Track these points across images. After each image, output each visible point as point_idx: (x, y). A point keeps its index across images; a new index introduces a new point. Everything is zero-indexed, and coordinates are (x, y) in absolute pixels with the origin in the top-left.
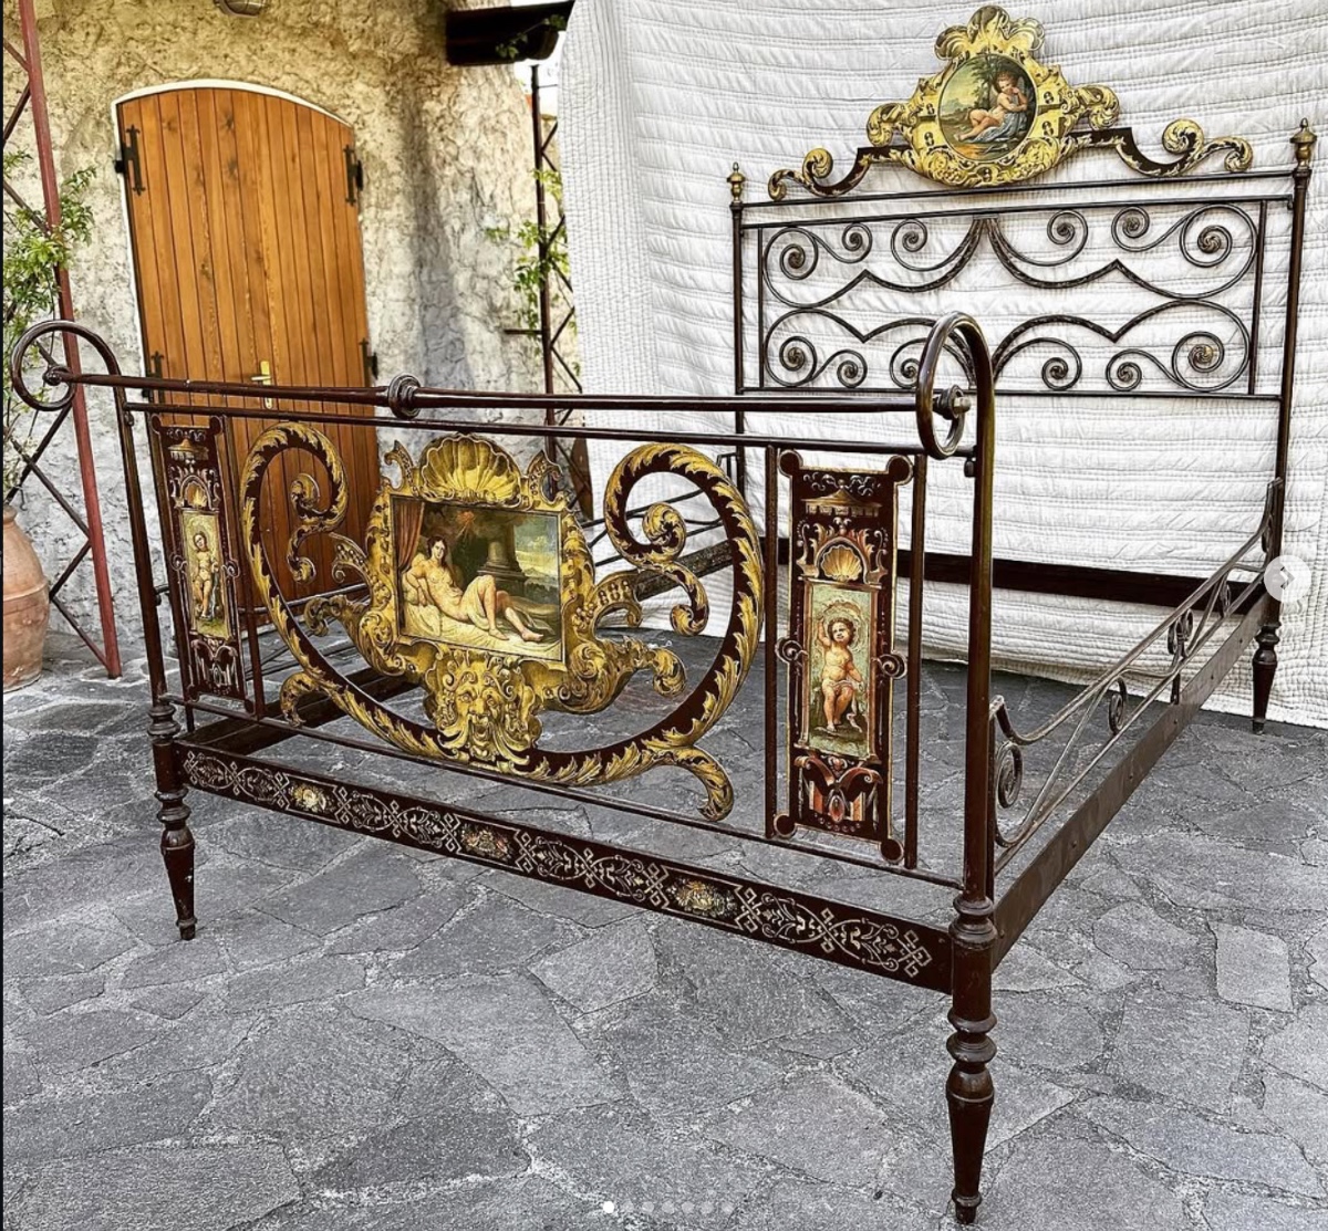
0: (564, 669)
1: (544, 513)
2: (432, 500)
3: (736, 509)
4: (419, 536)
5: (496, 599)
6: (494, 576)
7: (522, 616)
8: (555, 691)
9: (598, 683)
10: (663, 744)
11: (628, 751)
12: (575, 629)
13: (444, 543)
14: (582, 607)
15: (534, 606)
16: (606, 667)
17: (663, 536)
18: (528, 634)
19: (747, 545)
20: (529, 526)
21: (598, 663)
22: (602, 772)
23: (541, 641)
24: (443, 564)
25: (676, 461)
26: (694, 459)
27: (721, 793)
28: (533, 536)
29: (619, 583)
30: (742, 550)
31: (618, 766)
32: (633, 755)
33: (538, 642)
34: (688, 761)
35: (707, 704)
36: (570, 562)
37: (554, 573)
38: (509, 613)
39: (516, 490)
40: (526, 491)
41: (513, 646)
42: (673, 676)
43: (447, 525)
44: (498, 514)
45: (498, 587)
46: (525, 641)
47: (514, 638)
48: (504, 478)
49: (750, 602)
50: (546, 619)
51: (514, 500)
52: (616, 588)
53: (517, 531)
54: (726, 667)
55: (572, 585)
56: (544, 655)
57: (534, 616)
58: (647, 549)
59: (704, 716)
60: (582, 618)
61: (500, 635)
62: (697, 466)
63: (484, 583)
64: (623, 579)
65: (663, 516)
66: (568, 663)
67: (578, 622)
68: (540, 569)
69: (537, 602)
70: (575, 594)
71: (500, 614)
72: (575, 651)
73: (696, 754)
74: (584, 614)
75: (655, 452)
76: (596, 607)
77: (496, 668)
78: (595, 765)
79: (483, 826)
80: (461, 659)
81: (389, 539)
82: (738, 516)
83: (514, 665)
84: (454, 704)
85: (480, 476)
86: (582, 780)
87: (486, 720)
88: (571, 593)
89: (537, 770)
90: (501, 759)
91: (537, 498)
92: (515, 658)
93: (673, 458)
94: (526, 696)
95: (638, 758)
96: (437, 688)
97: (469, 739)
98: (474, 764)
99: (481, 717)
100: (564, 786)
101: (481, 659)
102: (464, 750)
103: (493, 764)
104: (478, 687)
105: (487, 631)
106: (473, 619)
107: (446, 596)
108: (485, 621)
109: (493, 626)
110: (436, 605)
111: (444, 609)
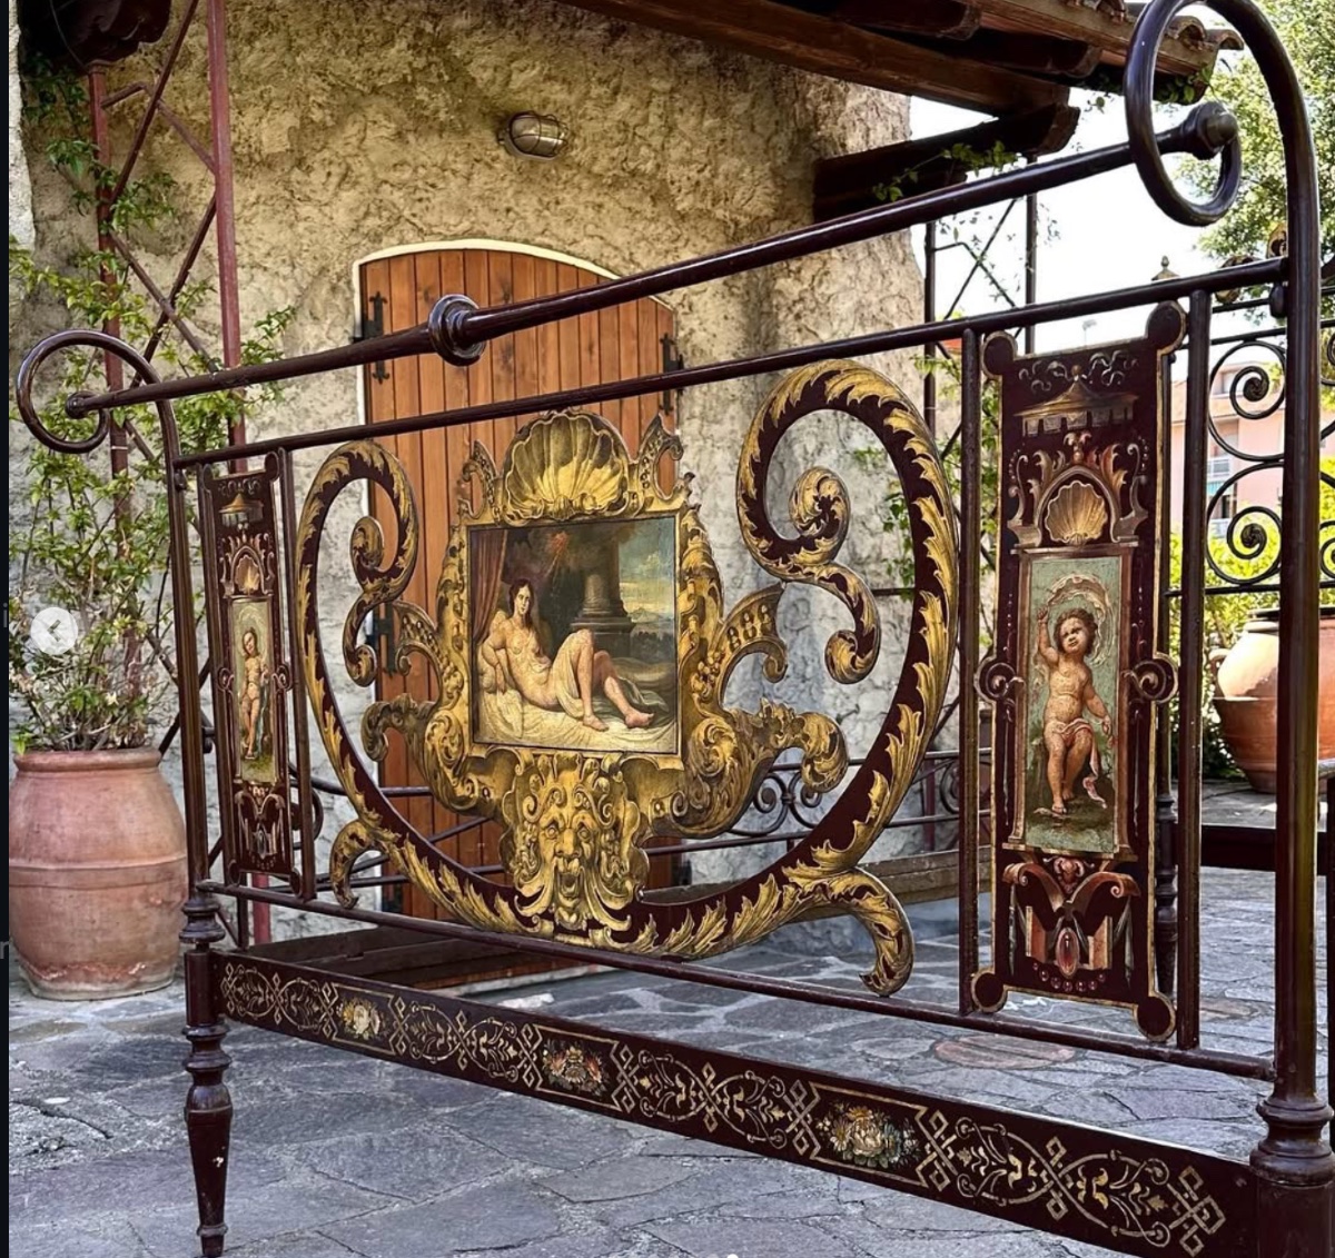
0: (679, 765)
1: (658, 516)
2: (517, 523)
3: (919, 449)
4: (499, 583)
5: (595, 665)
6: (592, 629)
7: (626, 687)
8: (667, 803)
9: (725, 782)
10: (812, 871)
11: (764, 890)
12: (696, 696)
13: (531, 589)
14: (704, 659)
15: (641, 669)
16: (736, 754)
17: (816, 520)
18: (634, 715)
19: (934, 507)
20: (637, 541)
21: (726, 748)
22: (728, 929)
23: (650, 725)
24: (528, 622)
25: (835, 388)
26: (858, 379)
27: (892, 944)
28: (641, 555)
29: (754, 611)
30: (927, 518)
31: (749, 917)
32: (770, 896)
33: (646, 728)
34: (847, 896)
35: (875, 793)
36: (690, 588)
37: (667, 610)
38: (612, 688)
39: (622, 486)
40: (636, 486)
41: (616, 738)
42: (828, 756)
43: (534, 558)
44: (598, 529)
45: (597, 647)
46: (630, 727)
47: (616, 726)
48: (607, 470)
49: (938, 604)
50: (656, 688)
51: (620, 502)
52: (752, 620)
53: (623, 550)
54: (902, 725)
55: (693, 625)
56: (653, 747)
57: (642, 686)
58: (795, 546)
59: (871, 814)
60: (705, 678)
61: (598, 724)
62: (862, 389)
63: (578, 642)
64: (762, 602)
65: (818, 488)
66: (684, 759)
67: (699, 685)
68: (650, 607)
69: (646, 663)
70: (696, 639)
71: (598, 690)
72: (694, 734)
73: (858, 881)
74: (707, 670)
75: (804, 380)
76: (723, 656)
77: (591, 777)
78: (718, 919)
79: (571, 1041)
80: (547, 770)
81: (464, 596)
82: (921, 461)
83: (613, 769)
84: (537, 844)
85: (577, 472)
86: (699, 948)
87: (575, 863)
88: (691, 638)
89: (641, 937)
90: (594, 924)
91: (650, 493)
92: (616, 757)
93: (829, 385)
94: (628, 817)
95: (776, 899)
96: (516, 821)
97: (553, 898)
98: (559, 938)
99: (570, 860)
100: (678, 959)
101: (572, 765)
102: (547, 915)
103: (584, 935)
104: (567, 811)
105: (580, 719)
106: (564, 703)
107: (530, 672)
108: (578, 703)
109: (588, 711)
110: (518, 688)
111: (527, 693)
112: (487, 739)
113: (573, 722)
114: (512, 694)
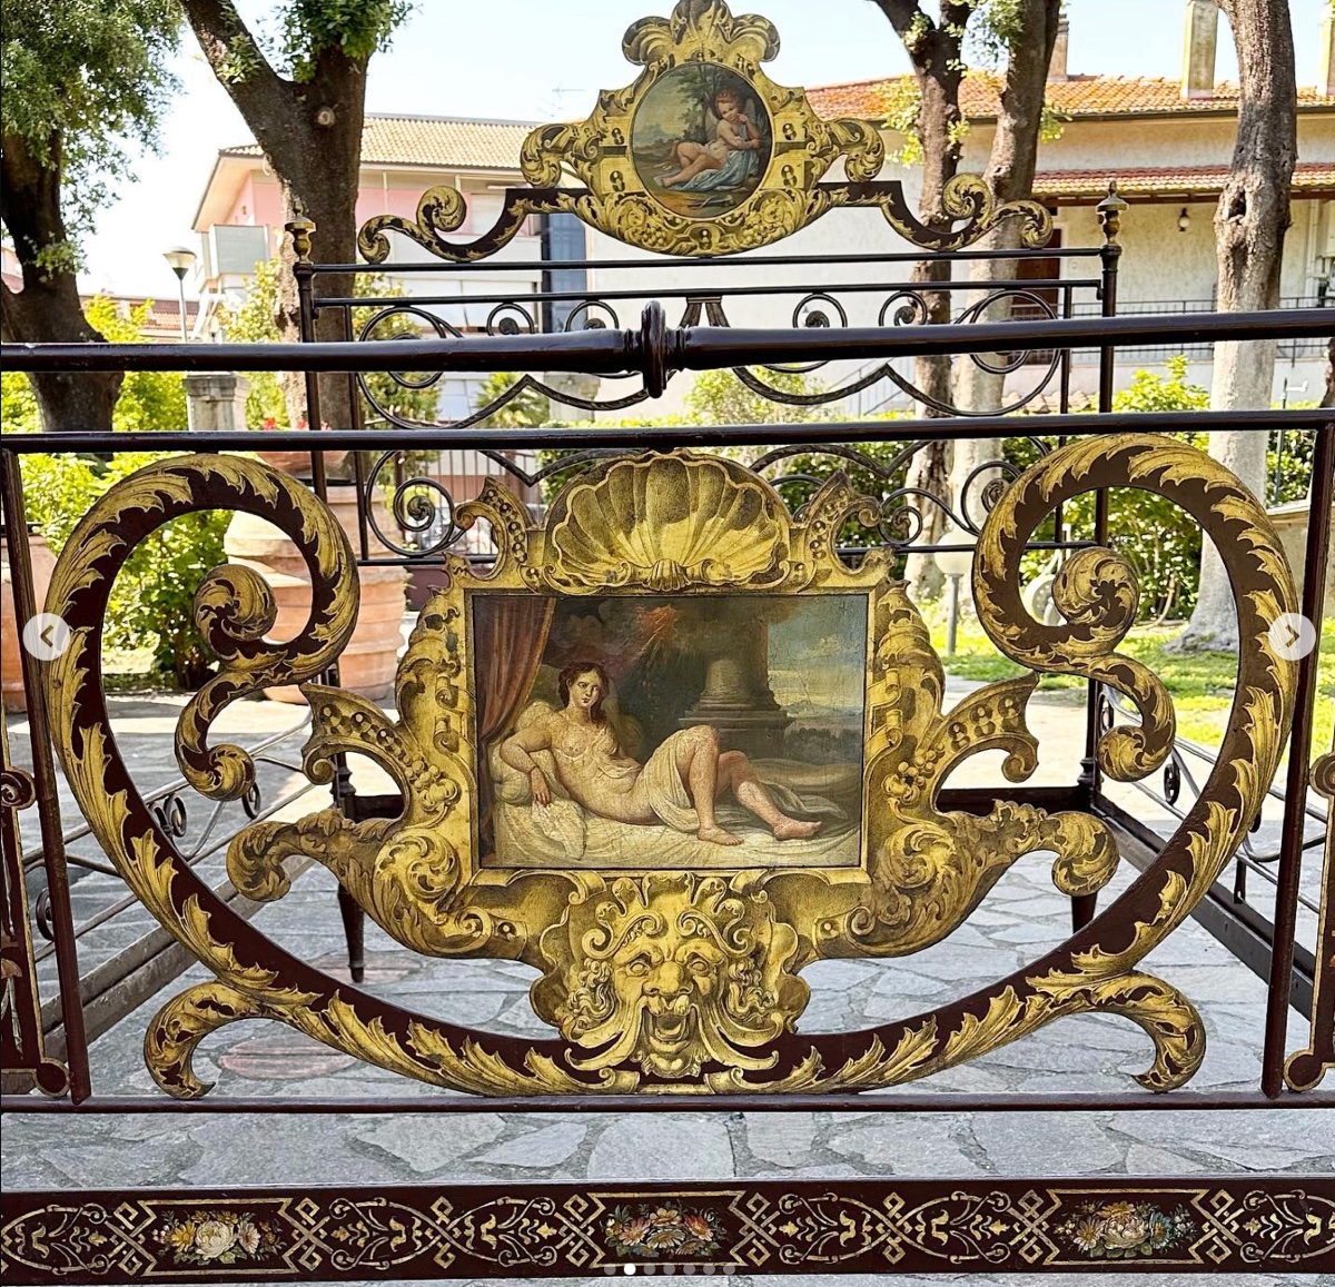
0: (861, 877)
1: (839, 593)
2: (576, 591)
3: (1257, 540)
4: (537, 666)
5: (717, 768)
6: (714, 725)
7: (775, 794)
8: (842, 922)
9: (934, 893)
10: (1070, 978)
11: (996, 1004)
12: (893, 801)
14: (909, 760)
15: (801, 771)
16: (954, 863)
17: (1094, 608)
18: (788, 825)
19: (1273, 602)
20: (802, 619)
21: (938, 858)
22: (938, 1050)
23: (816, 834)
24: (596, 715)
25: (1142, 466)
26: (1179, 458)
27: (1182, 1042)
28: (810, 639)
29: (994, 705)
30: (1262, 612)
31: (972, 1033)
32: (1006, 1008)
33: (808, 838)
34: (1121, 998)
35: (1167, 894)
36: (891, 678)
37: (853, 703)
38: (750, 794)
39: (779, 553)
40: (802, 554)
41: (756, 848)
42: (1091, 858)
43: (611, 636)
44: (732, 604)
45: (724, 744)
46: (780, 839)
47: (756, 838)
48: (752, 533)
49: (1269, 700)
50: (829, 793)
51: (774, 572)
52: (989, 714)
53: (773, 632)
54: (1211, 823)
55: (892, 720)
56: (823, 859)
57: (801, 791)
58: (1059, 635)
59: (1161, 915)
60: (910, 780)
61: (724, 836)
62: (1183, 470)
63: (692, 743)
64: (1005, 695)
65: (1097, 572)
66: (871, 871)
67: (899, 788)
68: (814, 699)
69: (817, 763)
70: (897, 737)
71: (724, 795)
72: (890, 843)
73: (1136, 983)
74: (913, 771)
75: (1097, 453)
76: (940, 755)
77: (711, 900)
78: (923, 1040)
79: (661, 1202)
80: (630, 896)
81: (460, 681)
82: (1259, 553)
83: (749, 890)
84: (609, 983)
85: (697, 533)
86: (889, 1075)
87: (683, 1001)
88: (888, 735)
89: (796, 1073)
90: (713, 1067)
91: (824, 565)
92: (755, 875)
93: (1135, 461)
94: (778, 941)
95: (1016, 1011)
96: (569, 959)
97: (639, 1044)
98: (649, 1089)
99: (670, 998)
100: (854, 1091)
101: (678, 887)
102: (627, 1065)
103: (698, 1081)
104: (667, 942)
105: (695, 832)
106: (663, 814)
107: (601, 777)
108: (691, 814)
109: (707, 822)
110: (574, 797)
111: (595, 803)
112: (512, 863)
113: (677, 837)
114: (563, 807)
